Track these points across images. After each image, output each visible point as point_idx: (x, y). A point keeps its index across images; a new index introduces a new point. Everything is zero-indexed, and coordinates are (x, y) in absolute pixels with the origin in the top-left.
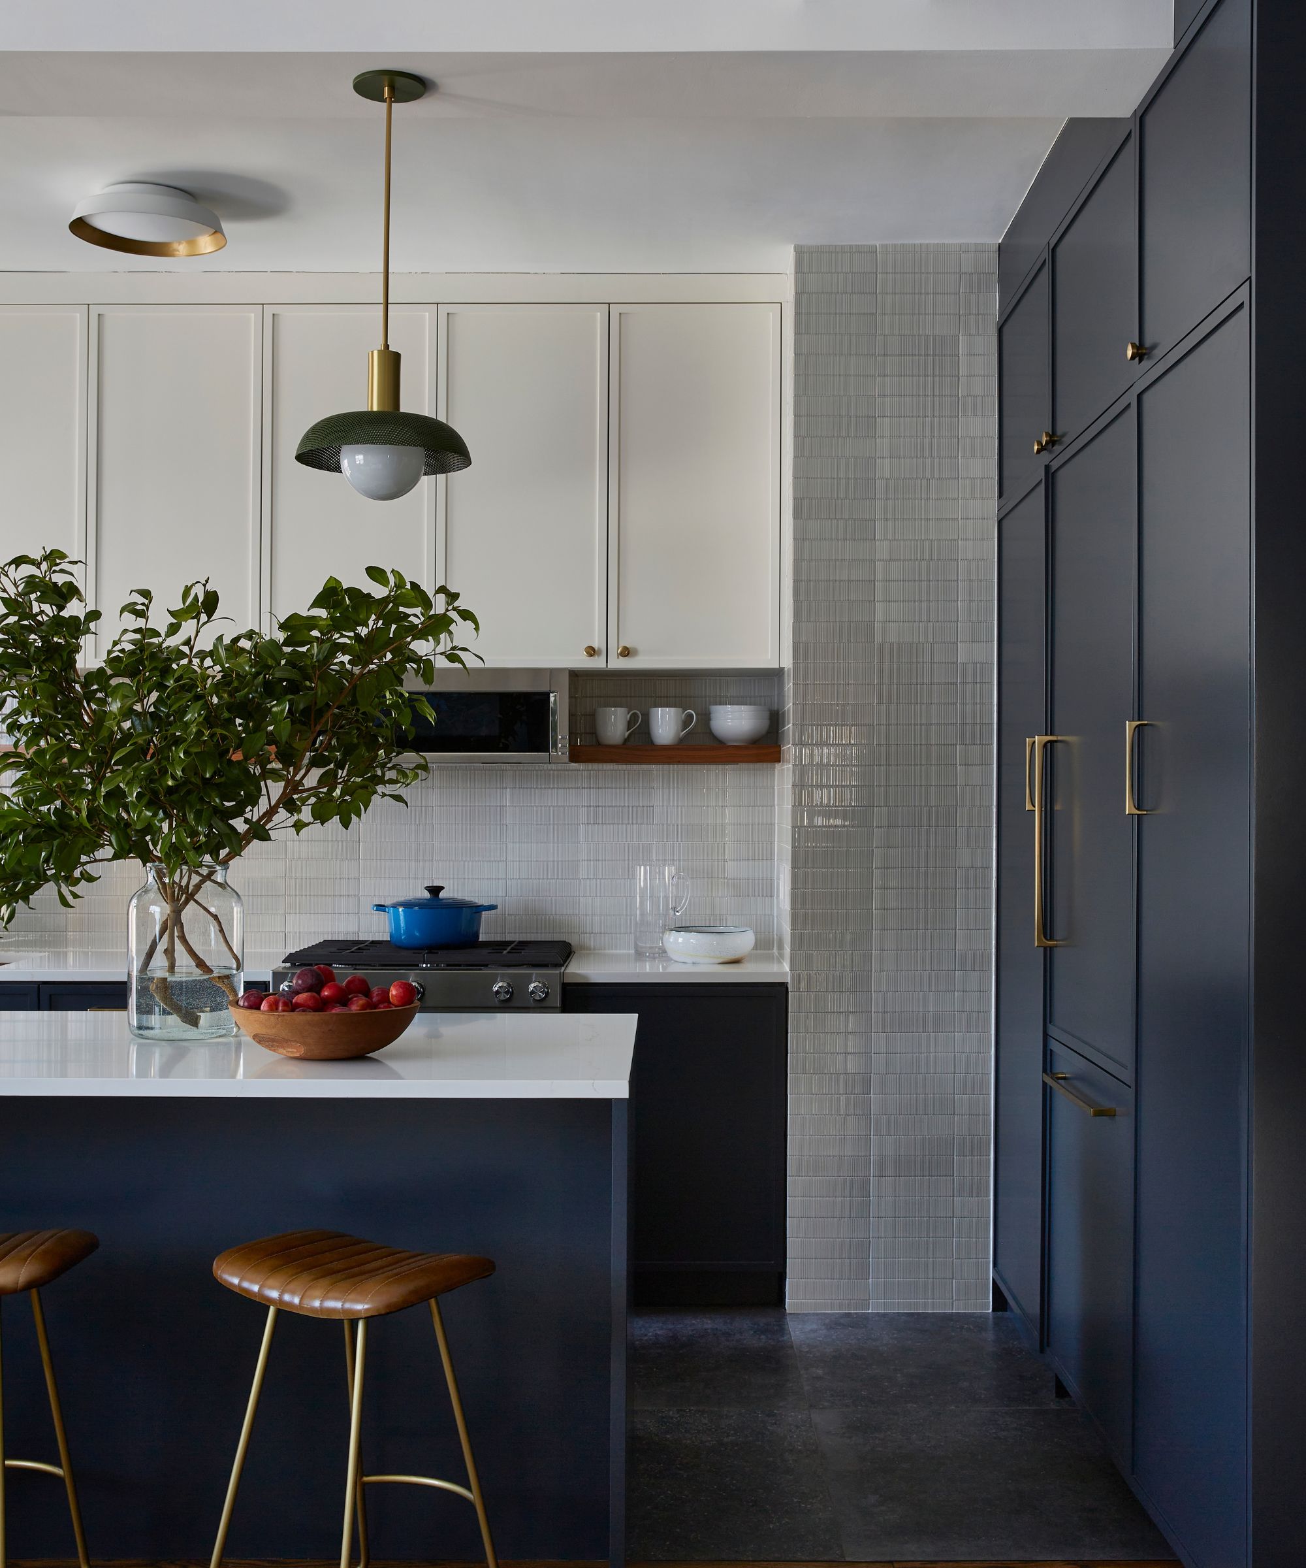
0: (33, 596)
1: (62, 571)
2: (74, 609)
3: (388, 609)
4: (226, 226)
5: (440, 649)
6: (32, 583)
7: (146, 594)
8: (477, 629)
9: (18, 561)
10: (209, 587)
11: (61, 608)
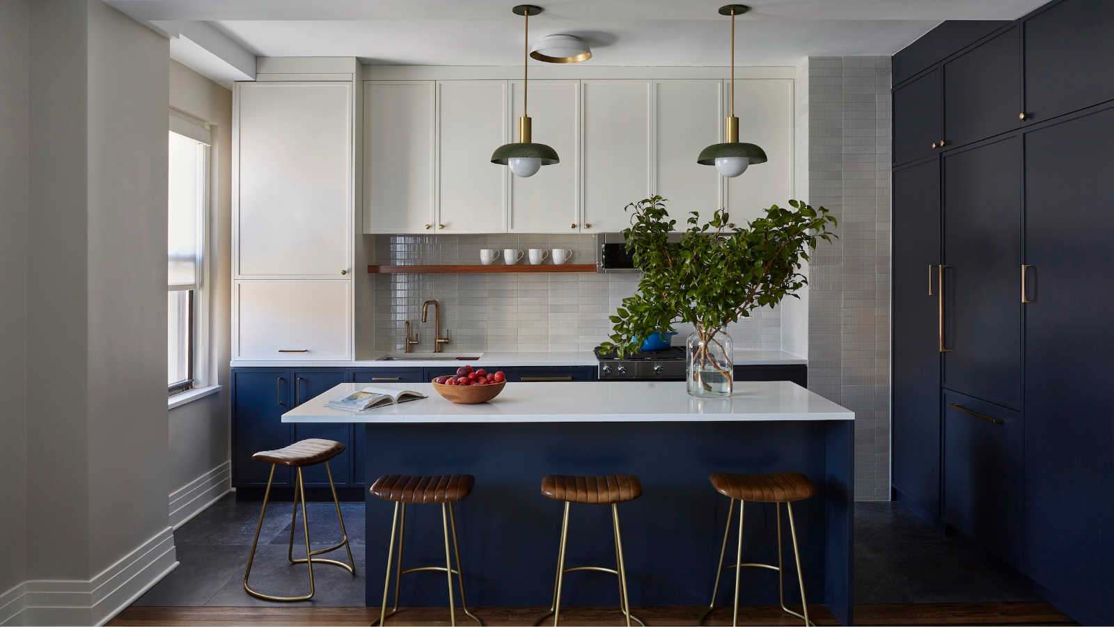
0: (650, 215)
1: (660, 204)
2: (664, 220)
3: (797, 217)
4: (592, 50)
5: (819, 233)
6: (649, 210)
7: (696, 213)
8: (836, 225)
9: (644, 202)
10: (725, 212)
11: (659, 219)
